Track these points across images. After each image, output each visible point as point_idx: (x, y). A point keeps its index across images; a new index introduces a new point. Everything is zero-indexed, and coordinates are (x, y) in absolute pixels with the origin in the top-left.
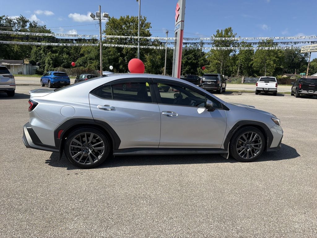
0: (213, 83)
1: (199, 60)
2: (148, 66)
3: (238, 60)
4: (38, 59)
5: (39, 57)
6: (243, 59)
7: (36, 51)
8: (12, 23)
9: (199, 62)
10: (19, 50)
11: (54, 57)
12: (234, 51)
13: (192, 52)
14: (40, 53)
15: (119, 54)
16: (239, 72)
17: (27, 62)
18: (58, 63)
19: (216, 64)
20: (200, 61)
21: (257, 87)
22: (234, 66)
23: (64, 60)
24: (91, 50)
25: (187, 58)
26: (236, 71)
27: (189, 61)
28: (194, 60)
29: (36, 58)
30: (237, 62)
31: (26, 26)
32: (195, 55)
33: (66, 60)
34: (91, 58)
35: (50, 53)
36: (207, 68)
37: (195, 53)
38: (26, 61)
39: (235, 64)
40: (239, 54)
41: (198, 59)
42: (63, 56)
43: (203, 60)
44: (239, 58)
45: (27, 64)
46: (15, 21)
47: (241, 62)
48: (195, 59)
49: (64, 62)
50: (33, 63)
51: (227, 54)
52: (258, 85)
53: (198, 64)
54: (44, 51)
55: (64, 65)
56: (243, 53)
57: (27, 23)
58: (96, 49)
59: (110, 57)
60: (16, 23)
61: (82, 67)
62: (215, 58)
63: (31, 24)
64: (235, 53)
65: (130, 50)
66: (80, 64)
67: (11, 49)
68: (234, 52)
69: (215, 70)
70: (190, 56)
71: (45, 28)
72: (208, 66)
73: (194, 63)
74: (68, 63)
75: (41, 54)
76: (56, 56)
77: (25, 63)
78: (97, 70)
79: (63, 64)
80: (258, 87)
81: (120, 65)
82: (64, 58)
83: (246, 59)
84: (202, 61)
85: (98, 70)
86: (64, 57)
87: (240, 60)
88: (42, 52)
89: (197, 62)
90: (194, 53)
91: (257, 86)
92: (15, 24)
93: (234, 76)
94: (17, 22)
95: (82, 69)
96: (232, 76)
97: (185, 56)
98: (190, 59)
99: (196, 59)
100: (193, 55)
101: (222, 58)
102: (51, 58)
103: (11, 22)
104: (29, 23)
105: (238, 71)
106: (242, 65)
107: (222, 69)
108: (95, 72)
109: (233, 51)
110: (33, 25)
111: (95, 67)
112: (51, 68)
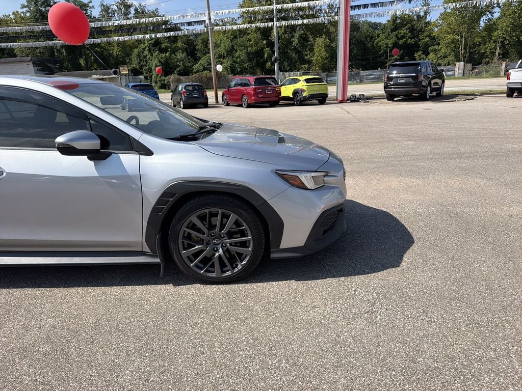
0: (411, 80)
1: (421, 37)
2: (322, 58)
3: (497, 29)
4: (142, 65)
5: (144, 62)
6: (508, 26)
7: (138, 52)
8: (110, 11)
9: (419, 41)
10: (120, 53)
11: (162, 58)
12: (490, 13)
13: (406, 25)
14: (144, 54)
15: (265, 42)
16: (499, 54)
17: (124, 71)
18: (170, 68)
19: (453, 42)
20: (423, 39)
21: (508, 81)
22: (489, 42)
23: (178, 63)
24: (221, 41)
25: (396, 36)
26: (493, 53)
27: (401, 42)
28: (410, 38)
29: (139, 63)
30: (496, 33)
31: (130, 13)
32: (412, 30)
33: (181, 62)
34: (221, 55)
35: (157, 52)
36: (435, 51)
37: (413, 26)
38: (124, 69)
39: (491, 38)
40: (499, 18)
41: (417, 36)
42: (176, 55)
43: (429, 36)
44: (498, 25)
45: (126, 75)
46: (115, 8)
47: (503, 34)
48: (412, 36)
49: (178, 66)
50: (135, 72)
51: (473, 20)
52: (512, 77)
53: (419, 45)
54: (149, 50)
55: (179, 71)
56: (509, 15)
57: (131, 8)
58: (228, 38)
59: (250, 49)
60: (115, 10)
61: (206, 72)
62: (449, 30)
63: (136, 10)
64: (492, 15)
65: (283, 33)
66: (204, 67)
67: (109, 53)
68: (490, 16)
69: (449, 55)
70: (403, 31)
71: (157, 12)
72: (436, 47)
73: (410, 44)
74: (185, 67)
75: (145, 57)
76: (166, 57)
77: (122, 73)
78: (229, 74)
79: (178, 69)
80: (511, 81)
81: (266, 61)
82: (178, 59)
83: (515, 26)
84: (427, 39)
85: (232, 74)
86: (179, 57)
87: (502, 29)
88: (147, 53)
89: (416, 43)
90: (410, 25)
91: (508, 79)
92: (113, 12)
93: (488, 63)
94: (116, 8)
95: (206, 75)
96: (483, 62)
97: (392, 32)
98: (403, 37)
99: (414, 36)
100: (408, 28)
101: (463, 28)
102: (160, 62)
103: (109, 9)
104: (134, 7)
105: (498, 51)
106: (505, 38)
107: (463, 52)
108: (227, 78)
109: (488, 13)
110: (139, 10)
111: (227, 70)
112: (160, 77)
